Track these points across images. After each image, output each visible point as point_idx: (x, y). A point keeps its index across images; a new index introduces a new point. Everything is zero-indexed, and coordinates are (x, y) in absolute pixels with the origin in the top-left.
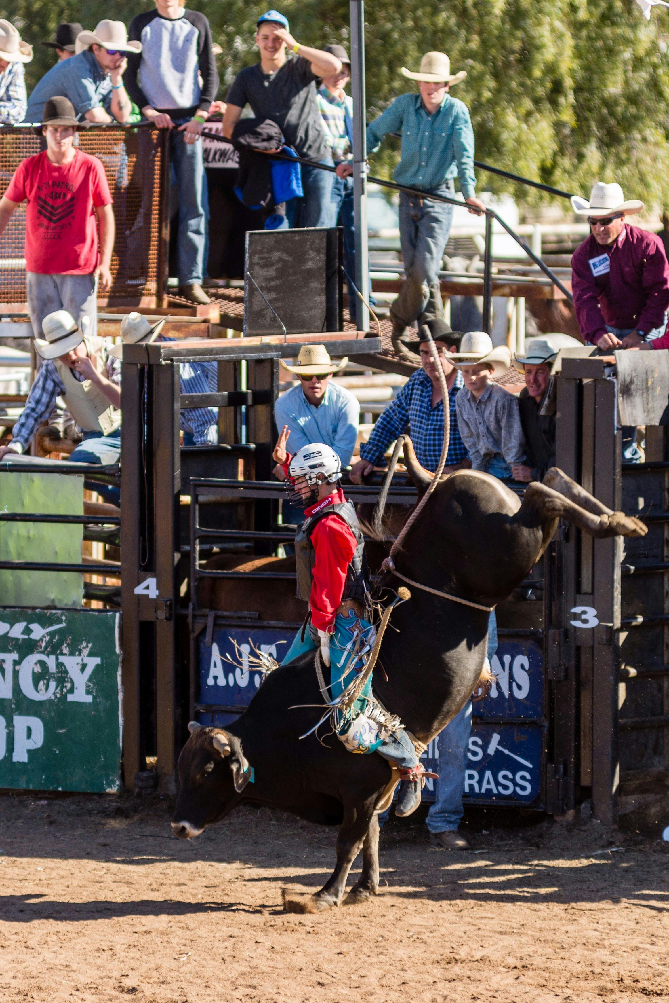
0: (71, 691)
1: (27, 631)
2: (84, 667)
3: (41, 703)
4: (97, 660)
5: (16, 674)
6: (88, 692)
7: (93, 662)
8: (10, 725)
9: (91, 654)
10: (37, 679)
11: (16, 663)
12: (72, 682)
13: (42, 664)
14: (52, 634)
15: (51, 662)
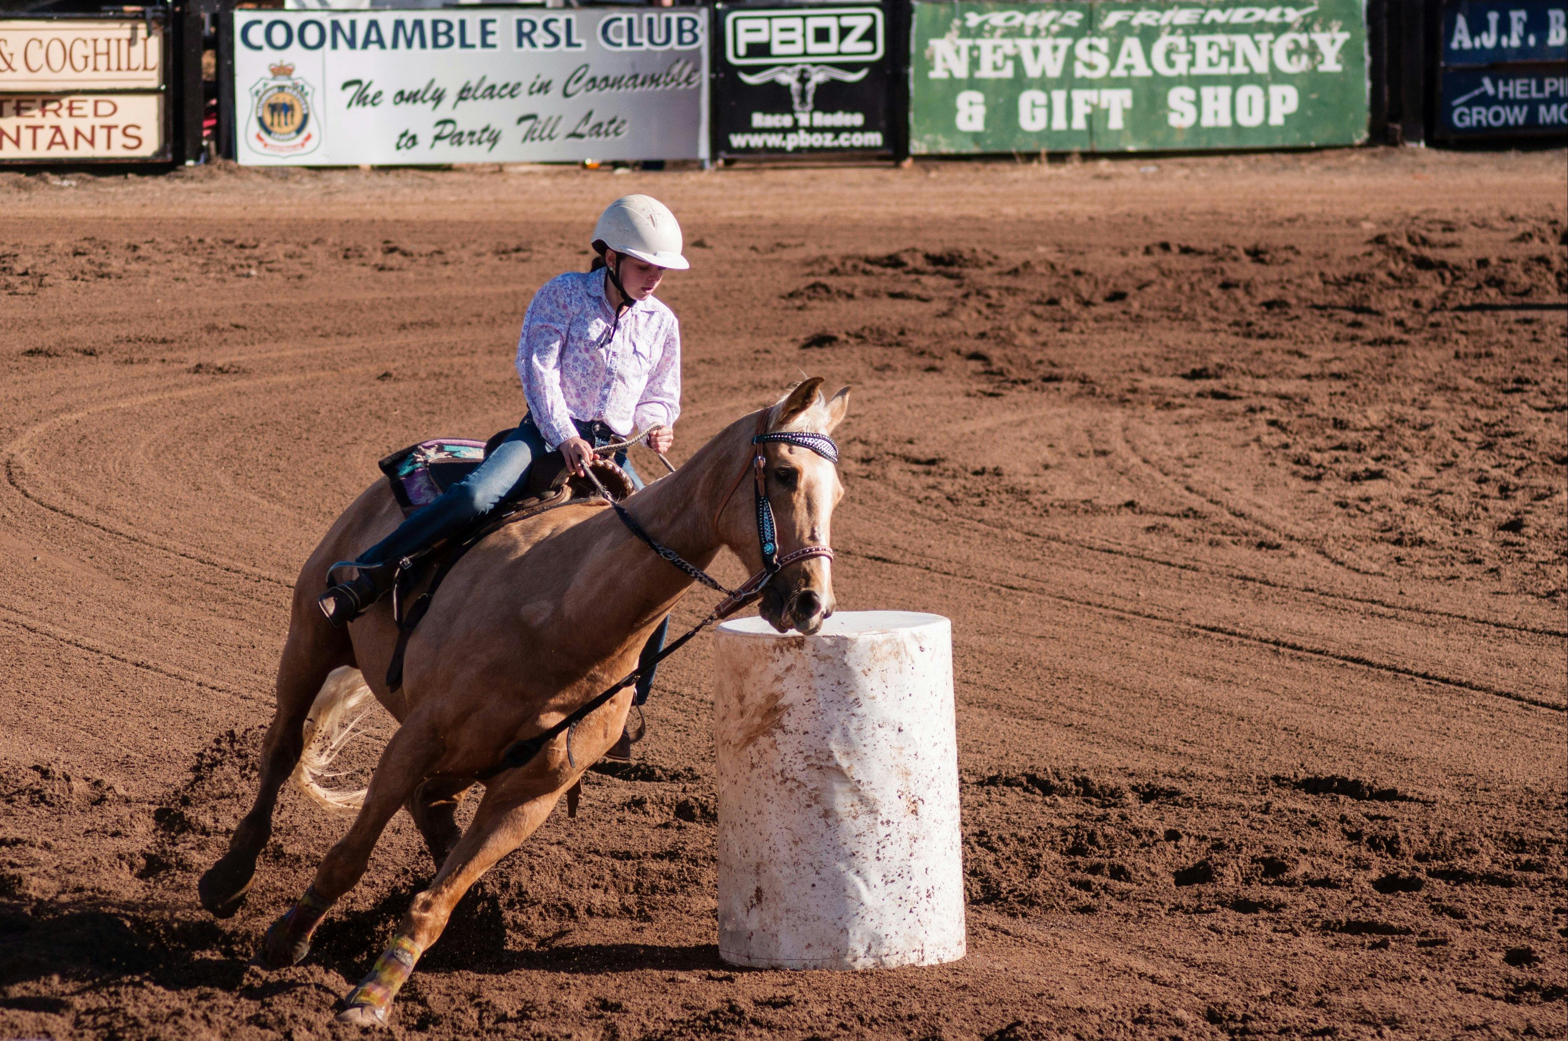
0: (1322, 62)
1: (1282, 15)
2: (1333, 42)
3: (1294, 76)
4: (1346, 36)
5: (1271, 52)
6: (1338, 61)
7: (1343, 37)
8: (1266, 94)
9: (1342, 30)
10: (1290, 54)
11: (1271, 42)
12: (1322, 55)
13: (1296, 42)
14: (1305, 17)
15: (1303, 39)
